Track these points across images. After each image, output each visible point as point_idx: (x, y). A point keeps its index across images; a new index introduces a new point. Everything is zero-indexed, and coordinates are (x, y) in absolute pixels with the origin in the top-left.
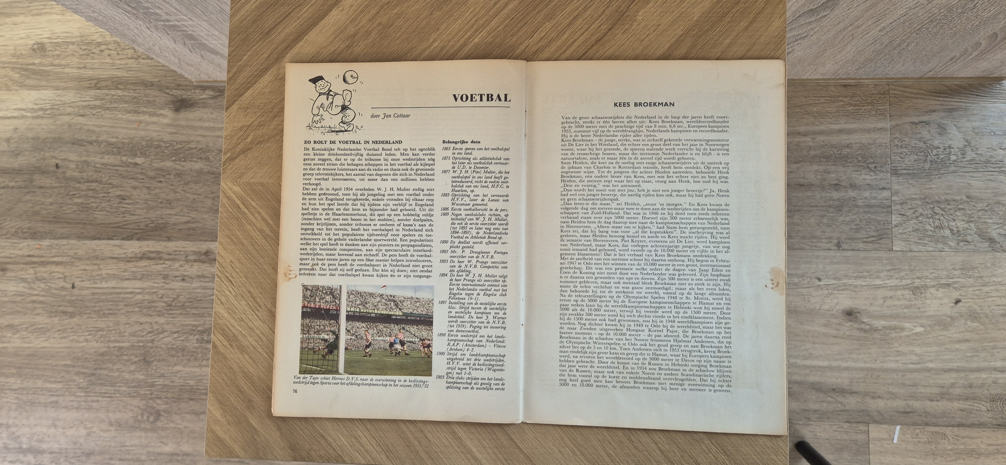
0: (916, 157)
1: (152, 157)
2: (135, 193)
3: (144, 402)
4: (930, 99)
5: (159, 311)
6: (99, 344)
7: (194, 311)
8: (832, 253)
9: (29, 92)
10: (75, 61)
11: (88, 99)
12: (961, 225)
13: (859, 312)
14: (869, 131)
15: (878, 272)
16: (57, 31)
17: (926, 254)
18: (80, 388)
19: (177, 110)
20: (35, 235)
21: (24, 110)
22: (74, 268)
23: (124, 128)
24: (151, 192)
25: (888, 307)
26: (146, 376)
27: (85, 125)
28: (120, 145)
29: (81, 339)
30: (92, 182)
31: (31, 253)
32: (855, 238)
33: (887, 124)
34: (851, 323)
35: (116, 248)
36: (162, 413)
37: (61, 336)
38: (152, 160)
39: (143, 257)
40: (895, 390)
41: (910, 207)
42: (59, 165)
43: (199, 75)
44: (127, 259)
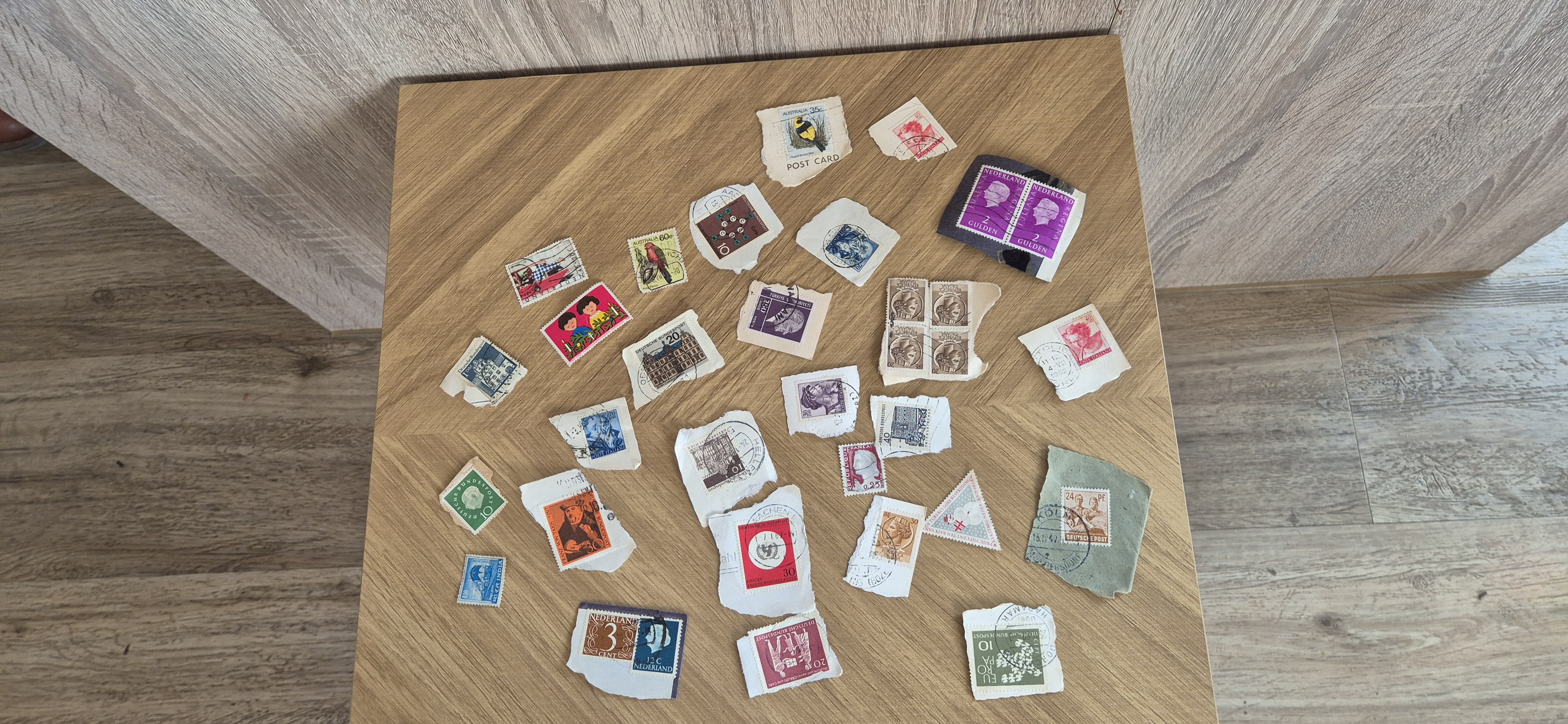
0: (1382, 387)
1: (264, 445)
2: (235, 499)
4: (1388, 306)
5: (263, 681)
7: (318, 679)
8: (1285, 532)
10: (156, 312)
11: (172, 365)
12: (1466, 480)
13: (1340, 620)
14: (1311, 353)
15: (1358, 556)
16: (132, 272)
17: (1422, 525)
19: (304, 374)
22: (131, 621)
23: (224, 404)
25: (1381, 609)
27: (166, 403)
28: (216, 430)
30: (170, 486)
32: (1315, 508)
33: (1335, 343)
34: (1330, 637)
35: (200, 585)
38: (265, 448)
39: (244, 596)
41: (1388, 458)
42: (122, 463)
43: (341, 321)
44: (217, 602)
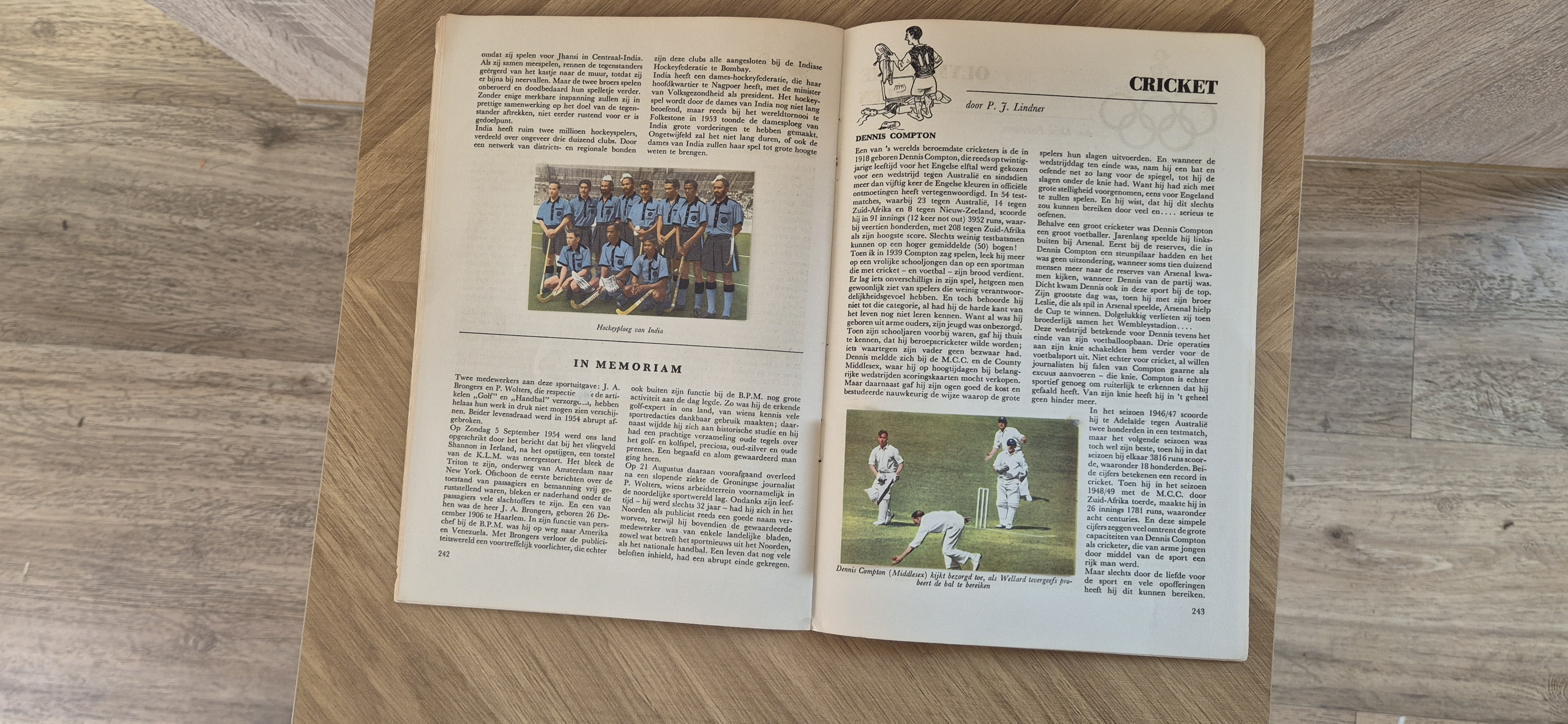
0: (1456, 291)
1: (223, 220)
2: (191, 276)
3: (190, 617)
4: (1483, 200)
5: (222, 471)
6: (119, 519)
7: (279, 474)
8: (1314, 437)
9: (23, 101)
10: (103, 53)
11: (120, 117)
12: (1521, 403)
13: (1351, 534)
14: (1385, 244)
15: (1386, 470)
16: (74, 4)
17: (1463, 445)
18: (86, 589)
19: (267, 145)
20: (23, 336)
21: (14, 130)
22: (84, 394)
23: (178, 169)
25: (1398, 527)
26: (196, 575)
27: (115, 160)
28: (169, 197)
29: (93, 509)
30: (122, 254)
31: (15, 365)
32: (1352, 415)
33: (1415, 235)
34: (1337, 551)
35: (156, 364)
36: (219, 637)
37: (59, 502)
38: (223, 223)
39: (201, 381)
40: (1402, 660)
41: (1442, 369)
42: (68, 223)
43: (307, 90)
44: (174, 384)
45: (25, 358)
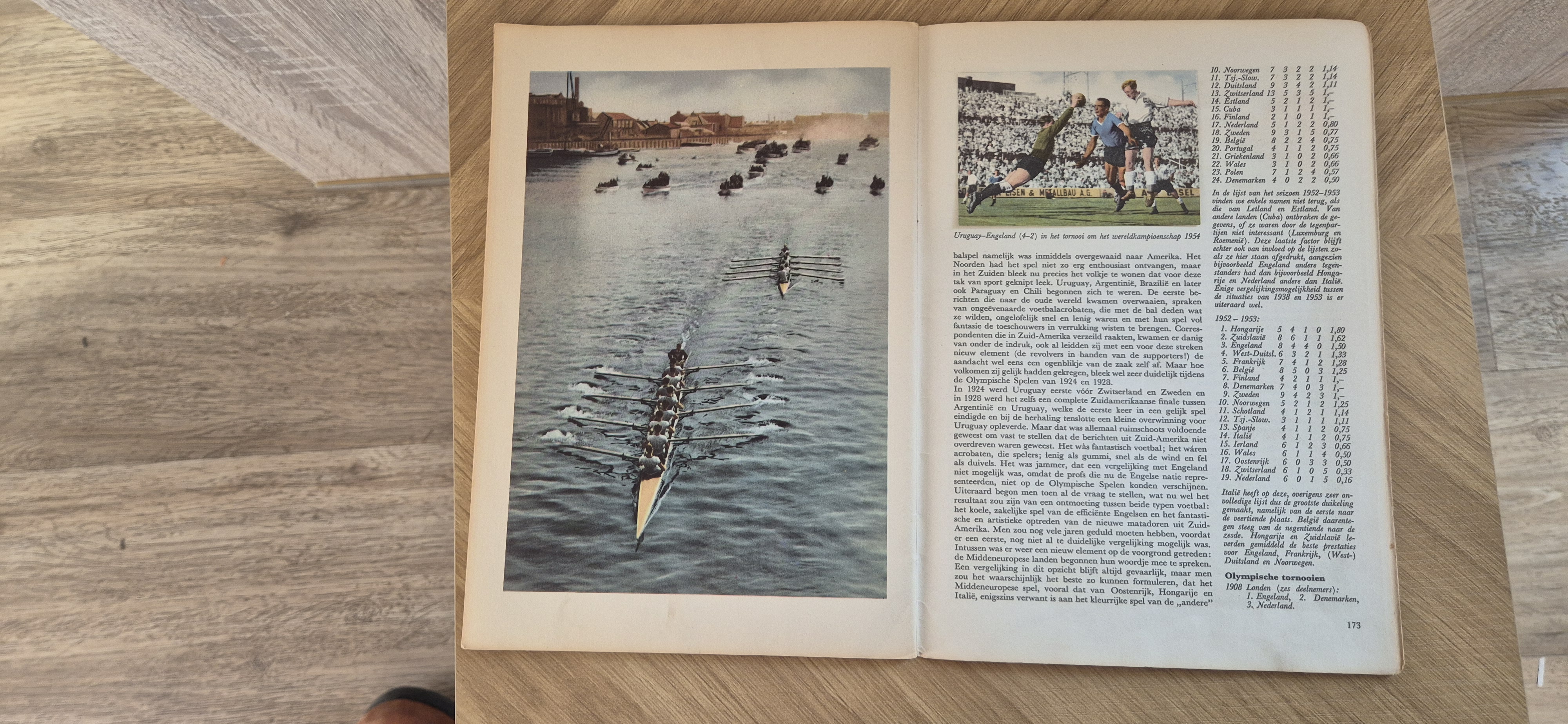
0: (1514, 218)
1: (250, 315)
2: (223, 377)
4: (1523, 126)
5: (278, 575)
6: (172, 642)
7: (338, 570)
9: (31, 221)
11: (133, 225)
16: (74, 117)
17: (1549, 371)
19: (289, 233)
20: (51, 463)
21: (22, 252)
22: (122, 514)
23: (199, 269)
24: (252, 373)
26: (260, 690)
27: (131, 269)
28: (193, 299)
29: (142, 635)
30: (148, 363)
31: (45, 494)
33: (1461, 170)
35: (195, 473)
37: (106, 632)
38: (251, 318)
39: (245, 484)
41: (1515, 298)
42: (89, 340)
43: (327, 170)
44: (215, 491)
45: (55, 485)
